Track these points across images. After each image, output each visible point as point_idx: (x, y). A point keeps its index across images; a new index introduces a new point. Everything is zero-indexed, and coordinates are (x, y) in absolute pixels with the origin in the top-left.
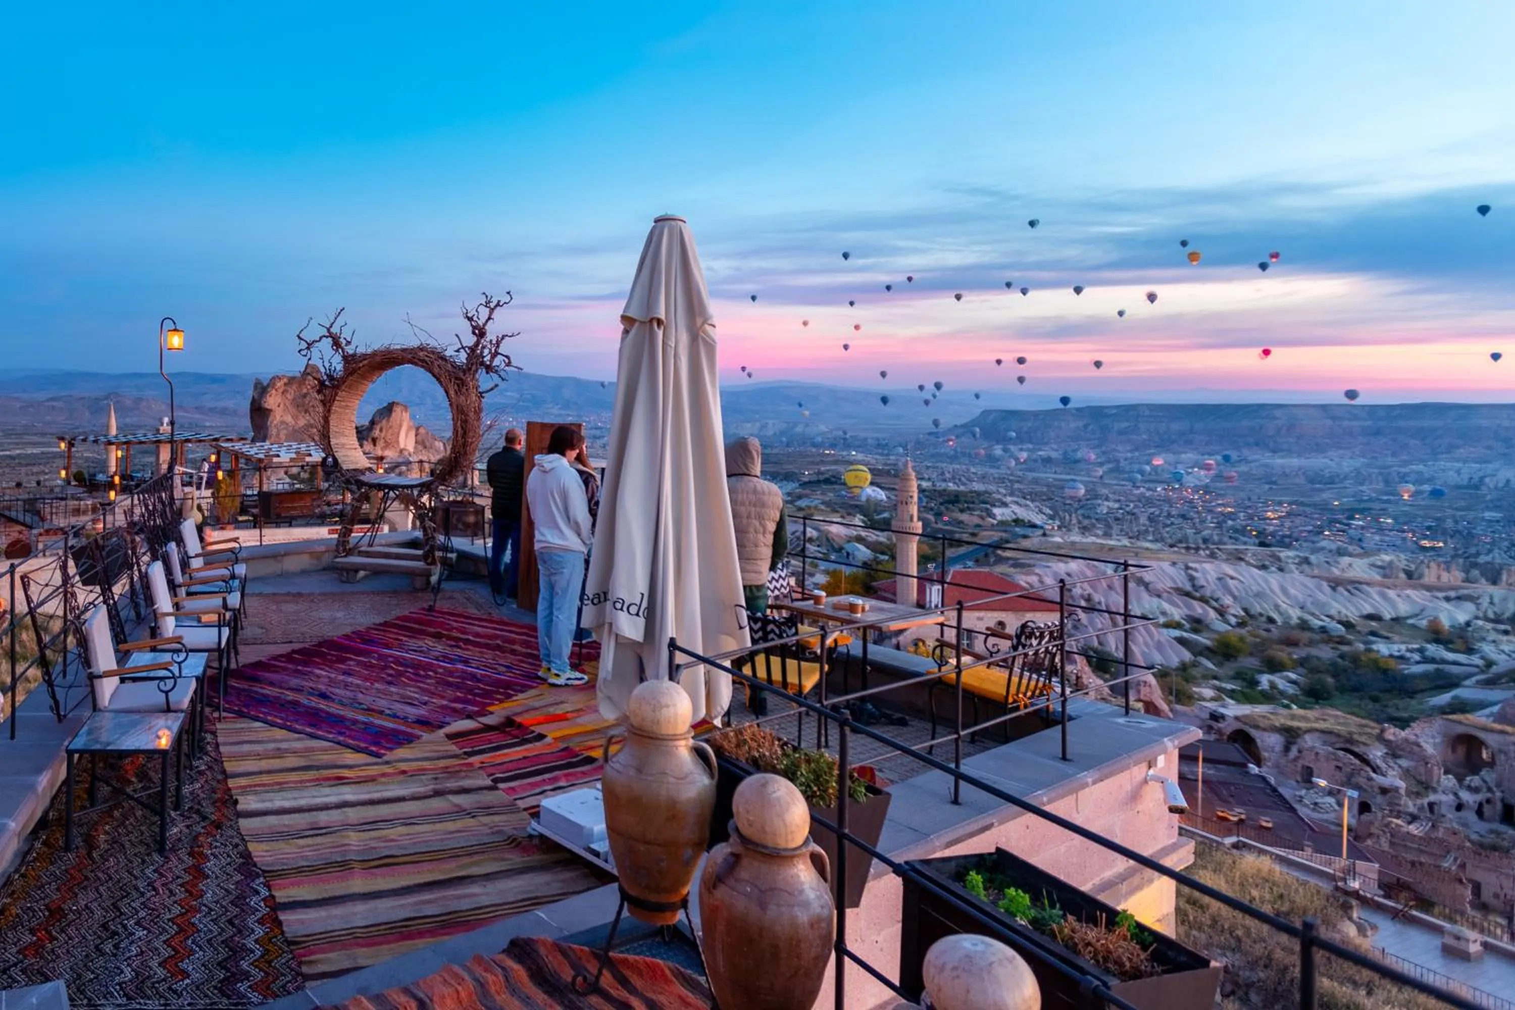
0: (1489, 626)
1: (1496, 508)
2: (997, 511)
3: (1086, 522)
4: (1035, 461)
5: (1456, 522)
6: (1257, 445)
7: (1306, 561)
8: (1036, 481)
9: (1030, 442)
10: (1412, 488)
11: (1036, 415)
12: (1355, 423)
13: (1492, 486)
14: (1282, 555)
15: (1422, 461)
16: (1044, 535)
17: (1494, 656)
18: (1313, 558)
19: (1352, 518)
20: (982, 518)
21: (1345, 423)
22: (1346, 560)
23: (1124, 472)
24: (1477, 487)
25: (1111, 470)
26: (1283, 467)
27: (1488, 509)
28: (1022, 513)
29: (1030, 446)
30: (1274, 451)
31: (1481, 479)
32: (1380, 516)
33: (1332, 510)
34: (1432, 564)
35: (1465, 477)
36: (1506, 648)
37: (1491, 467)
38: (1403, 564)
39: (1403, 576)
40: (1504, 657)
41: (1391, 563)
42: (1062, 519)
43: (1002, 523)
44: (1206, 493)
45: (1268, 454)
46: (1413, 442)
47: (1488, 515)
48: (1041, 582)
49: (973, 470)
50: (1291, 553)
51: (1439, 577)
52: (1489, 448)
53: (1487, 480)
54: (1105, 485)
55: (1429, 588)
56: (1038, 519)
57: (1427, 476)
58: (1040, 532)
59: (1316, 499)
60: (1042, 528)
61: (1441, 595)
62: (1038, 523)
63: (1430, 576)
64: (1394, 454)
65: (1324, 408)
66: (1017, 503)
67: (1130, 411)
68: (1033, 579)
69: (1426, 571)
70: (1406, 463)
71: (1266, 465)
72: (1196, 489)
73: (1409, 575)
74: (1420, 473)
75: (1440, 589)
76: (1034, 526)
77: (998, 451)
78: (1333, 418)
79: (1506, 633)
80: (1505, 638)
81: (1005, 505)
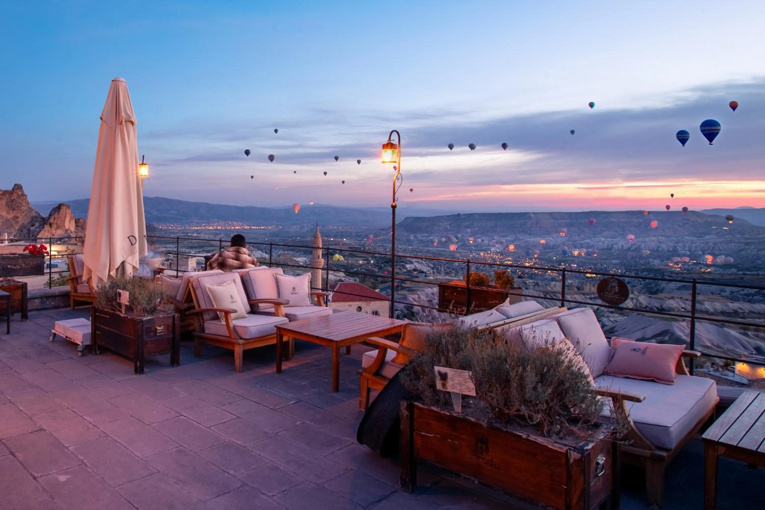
0: (606, 309)
1: (617, 258)
2: (408, 266)
3: (448, 270)
4: (428, 242)
5: (602, 265)
6: (523, 232)
7: (537, 284)
8: (428, 252)
9: (427, 233)
10: (585, 250)
11: (429, 219)
12: (564, 221)
13: (616, 248)
14: (527, 282)
15: (589, 238)
16: (426, 276)
17: (607, 323)
18: (540, 283)
19: (560, 265)
20: (400, 269)
21: (560, 221)
22: (554, 283)
23: (467, 246)
24: (610, 249)
25: (461, 246)
26: (533, 242)
27: (614, 259)
28: (418, 266)
29: (426, 234)
30: (530, 235)
31: (613, 245)
32: (572, 263)
33: (552, 261)
34: (588, 284)
35: (606, 244)
36: (612, 319)
37: (615, 240)
38: (576, 285)
39: (576, 289)
40: (611, 323)
41: (571, 283)
42: (437, 269)
43: (409, 271)
44: (501, 255)
45: (528, 236)
46: (586, 229)
47: (614, 261)
48: (419, 298)
49: (400, 247)
50: (531, 281)
51: (590, 290)
52: (616, 231)
53: (614, 246)
54: (458, 252)
55: (584, 294)
56: (425, 269)
57: (591, 245)
58: (424, 275)
59: (546, 257)
60: (425, 273)
61: (588, 297)
62: (425, 270)
63: (587, 288)
64: (579, 235)
65: (551, 214)
66: (418, 262)
67: (470, 217)
68: (416, 296)
69: (585, 287)
70: (584, 239)
71: (527, 241)
72: (497, 253)
73: (579, 289)
74: (588, 243)
75: (588, 294)
76: (422, 272)
77: (412, 237)
78: (555, 219)
79: (612, 312)
80: (612, 315)
81: (411, 263)
